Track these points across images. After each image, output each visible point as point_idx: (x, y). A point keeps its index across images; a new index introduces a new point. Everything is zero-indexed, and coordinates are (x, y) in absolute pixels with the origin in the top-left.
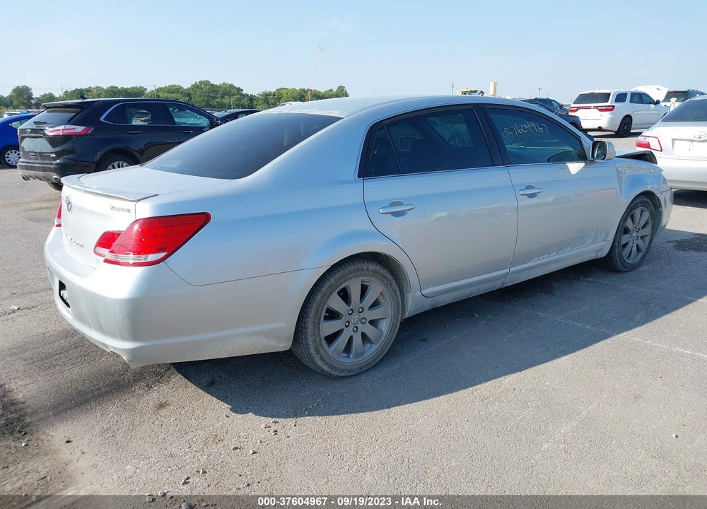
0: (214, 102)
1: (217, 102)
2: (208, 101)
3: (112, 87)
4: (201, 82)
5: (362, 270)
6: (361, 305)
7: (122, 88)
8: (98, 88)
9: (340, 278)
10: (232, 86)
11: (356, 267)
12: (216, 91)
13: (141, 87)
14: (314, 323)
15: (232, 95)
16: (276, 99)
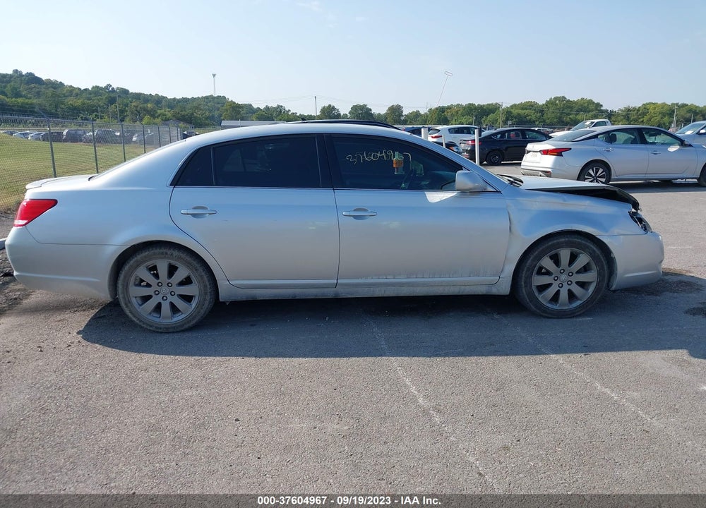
0: (567, 119)
1: (570, 118)
2: (560, 117)
3: (470, 104)
4: (556, 98)
5: (166, 254)
6: (170, 281)
7: (479, 105)
8: (458, 105)
9: (145, 257)
10: (591, 102)
11: (161, 251)
12: (571, 108)
13: (497, 104)
14: (123, 285)
15: (589, 111)
16: (640, 115)
